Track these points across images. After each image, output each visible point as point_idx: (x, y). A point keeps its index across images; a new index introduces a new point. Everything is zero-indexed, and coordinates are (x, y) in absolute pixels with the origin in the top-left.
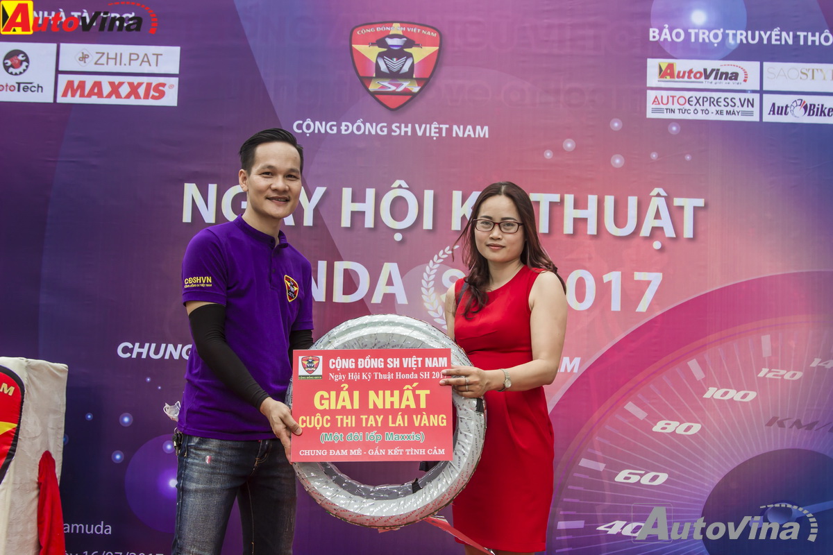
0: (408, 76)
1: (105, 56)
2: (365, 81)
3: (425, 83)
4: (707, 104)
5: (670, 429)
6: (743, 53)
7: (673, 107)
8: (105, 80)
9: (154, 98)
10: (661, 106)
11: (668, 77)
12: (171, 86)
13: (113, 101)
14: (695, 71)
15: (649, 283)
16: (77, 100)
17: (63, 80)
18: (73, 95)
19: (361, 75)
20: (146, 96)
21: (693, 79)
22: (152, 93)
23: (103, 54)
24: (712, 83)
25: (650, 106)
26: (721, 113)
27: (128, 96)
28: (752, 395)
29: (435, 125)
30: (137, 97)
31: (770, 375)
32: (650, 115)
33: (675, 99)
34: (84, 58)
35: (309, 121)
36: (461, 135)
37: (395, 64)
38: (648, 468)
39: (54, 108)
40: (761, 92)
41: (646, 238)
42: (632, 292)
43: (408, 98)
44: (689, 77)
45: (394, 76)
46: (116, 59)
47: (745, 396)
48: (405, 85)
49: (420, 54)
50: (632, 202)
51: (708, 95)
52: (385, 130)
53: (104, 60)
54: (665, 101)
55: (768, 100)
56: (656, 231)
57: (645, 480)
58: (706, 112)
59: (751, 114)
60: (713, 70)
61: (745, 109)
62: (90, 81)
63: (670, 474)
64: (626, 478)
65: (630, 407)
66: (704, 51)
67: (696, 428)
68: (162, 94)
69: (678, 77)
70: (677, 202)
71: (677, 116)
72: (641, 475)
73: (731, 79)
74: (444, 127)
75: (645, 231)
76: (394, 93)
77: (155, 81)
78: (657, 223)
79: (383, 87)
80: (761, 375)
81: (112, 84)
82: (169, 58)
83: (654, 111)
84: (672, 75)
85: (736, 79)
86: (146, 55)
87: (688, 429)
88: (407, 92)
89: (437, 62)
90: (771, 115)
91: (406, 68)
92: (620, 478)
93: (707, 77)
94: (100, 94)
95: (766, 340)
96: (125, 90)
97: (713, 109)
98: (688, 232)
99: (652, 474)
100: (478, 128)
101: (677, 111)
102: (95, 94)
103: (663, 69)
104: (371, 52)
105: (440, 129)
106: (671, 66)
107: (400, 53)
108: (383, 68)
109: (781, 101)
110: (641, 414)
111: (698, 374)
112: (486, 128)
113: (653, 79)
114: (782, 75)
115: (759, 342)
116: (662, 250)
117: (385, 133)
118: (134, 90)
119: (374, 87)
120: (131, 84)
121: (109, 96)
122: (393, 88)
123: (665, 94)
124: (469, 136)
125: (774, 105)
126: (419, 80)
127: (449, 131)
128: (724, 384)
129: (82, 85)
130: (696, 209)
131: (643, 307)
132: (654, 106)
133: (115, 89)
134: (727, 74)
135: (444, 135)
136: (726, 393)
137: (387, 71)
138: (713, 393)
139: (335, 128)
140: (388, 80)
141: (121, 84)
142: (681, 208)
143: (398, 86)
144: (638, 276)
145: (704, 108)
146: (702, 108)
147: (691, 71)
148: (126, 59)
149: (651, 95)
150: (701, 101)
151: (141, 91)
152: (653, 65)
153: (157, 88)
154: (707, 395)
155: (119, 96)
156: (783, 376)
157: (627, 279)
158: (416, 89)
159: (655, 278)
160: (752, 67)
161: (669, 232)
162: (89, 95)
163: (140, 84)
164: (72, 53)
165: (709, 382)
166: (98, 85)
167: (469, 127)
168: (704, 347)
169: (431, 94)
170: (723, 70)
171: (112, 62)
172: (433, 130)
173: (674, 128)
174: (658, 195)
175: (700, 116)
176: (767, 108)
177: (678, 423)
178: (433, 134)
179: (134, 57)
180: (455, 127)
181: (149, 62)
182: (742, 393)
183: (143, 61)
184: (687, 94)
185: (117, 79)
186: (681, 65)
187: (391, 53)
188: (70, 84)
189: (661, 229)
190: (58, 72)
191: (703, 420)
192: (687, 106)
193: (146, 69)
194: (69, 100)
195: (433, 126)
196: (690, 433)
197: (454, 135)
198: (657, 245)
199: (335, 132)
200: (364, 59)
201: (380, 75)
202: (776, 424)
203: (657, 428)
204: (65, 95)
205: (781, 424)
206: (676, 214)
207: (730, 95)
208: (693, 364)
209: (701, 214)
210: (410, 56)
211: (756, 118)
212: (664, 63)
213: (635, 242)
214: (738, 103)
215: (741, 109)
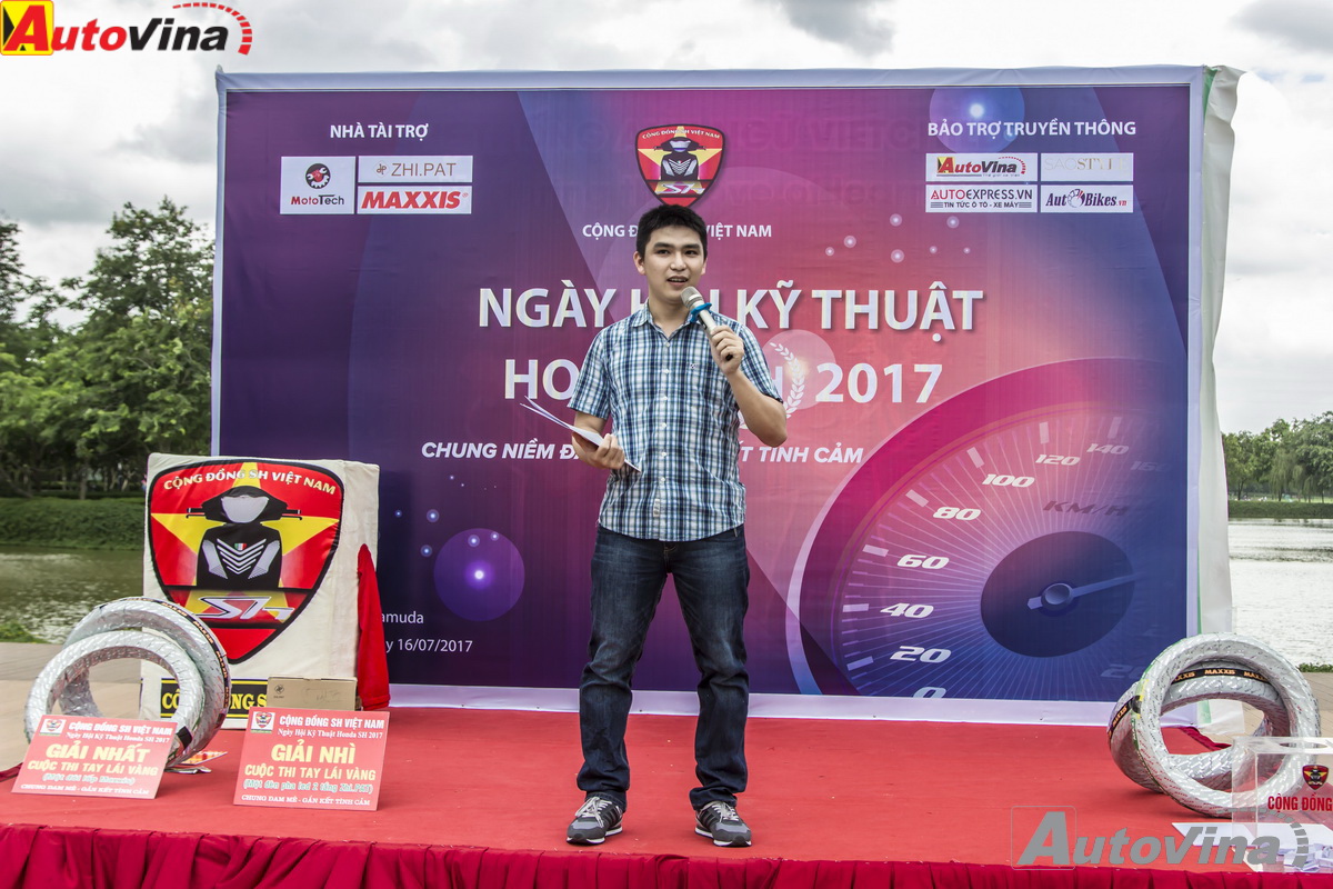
0: (692, 178)
1: (402, 167)
2: (651, 184)
3: (709, 184)
4: (985, 197)
5: (950, 515)
6: (1021, 144)
7: (951, 201)
8: (402, 191)
9: (449, 206)
10: (941, 201)
11: (947, 172)
12: (466, 195)
13: (411, 210)
14: (973, 164)
15: (929, 374)
16: (377, 210)
17: (363, 191)
18: (373, 206)
19: (647, 178)
20: (442, 205)
21: (972, 173)
22: (447, 202)
23: (400, 165)
24: (990, 176)
25: (929, 201)
26: (1000, 205)
27: (424, 206)
28: (1030, 481)
29: (719, 225)
30: (434, 206)
31: (1048, 461)
32: (929, 209)
33: (954, 193)
34: (381, 169)
35: (598, 225)
36: (744, 235)
37: (680, 167)
38: (930, 552)
39: (355, 218)
40: (1039, 183)
41: (925, 331)
42: (913, 384)
43: (694, 199)
44: (968, 171)
45: (679, 178)
46: (413, 169)
47: (1023, 482)
48: (691, 186)
49: (703, 156)
50: (913, 295)
51: (986, 187)
53: (400, 171)
54: (944, 196)
55: (1046, 191)
56: (936, 324)
57: (927, 564)
58: (984, 204)
59: (1029, 205)
60: (991, 163)
61: (1023, 200)
62: (388, 192)
63: (951, 558)
64: (908, 563)
65: (912, 495)
66: (982, 144)
67: (976, 513)
68: (457, 203)
69: (957, 171)
70: (956, 294)
71: (956, 209)
72: (923, 560)
73: (1009, 171)
74: (728, 227)
75: (925, 325)
76: (679, 195)
77: (450, 190)
78: (937, 316)
79: (669, 190)
80: (1039, 461)
81: (409, 194)
82: (462, 167)
83: (933, 205)
84: (951, 171)
85: (1014, 171)
86: (440, 165)
87: (968, 514)
88: (691, 194)
89: (720, 163)
90: (1049, 207)
91: (690, 171)
92: (902, 562)
93: (985, 170)
94: (398, 205)
95: (1044, 427)
96: (421, 200)
97: (991, 202)
98: (967, 324)
99: (933, 559)
100: (762, 227)
101: (956, 205)
102: (393, 205)
103: (942, 163)
104: (656, 156)
105: (725, 230)
106: (949, 161)
107: (684, 156)
108: (669, 170)
109: (1058, 191)
110: (922, 502)
111: (978, 461)
112: (769, 227)
113: (932, 173)
114: (1059, 165)
115: (1037, 429)
116: (941, 342)
118: (430, 198)
119: (660, 190)
120: (427, 194)
121: (406, 206)
122: (678, 190)
123: (943, 188)
124: (753, 235)
125: (1051, 195)
126: (703, 182)
127: (733, 231)
128: (1003, 471)
129: (381, 195)
130: (975, 301)
131: (923, 398)
132: (933, 201)
133: (412, 199)
134: (1005, 166)
135: (728, 235)
136: (1005, 480)
137: (672, 174)
138: (992, 479)
139: (623, 231)
140: (673, 183)
141: (418, 194)
142: (961, 300)
143: (683, 188)
144: (919, 368)
145: (982, 201)
146: (981, 201)
147: (969, 165)
148: (421, 170)
149: (930, 190)
150: (979, 194)
151: (437, 200)
152: (932, 160)
153: (451, 197)
154: (986, 482)
155: (416, 206)
156: (1060, 462)
157: (907, 371)
158: (700, 190)
159: (935, 370)
160: (1030, 159)
161: (949, 325)
162: (388, 206)
163: (435, 194)
164: (370, 165)
165: (988, 469)
166: (395, 195)
167: (753, 227)
168: (982, 435)
169: (715, 195)
170: (1001, 162)
171: (408, 173)
172: (718, 231)
173: (953, 222)
174: (938, 288)
175: (979, 209)
176: (1044, 199)
177: (958, 509)
178: (717, 235)
179: (429, 167)
180: (739, 227)
181: (443, 171)
182: (1020, 479)
183: (437, 171)
184: (966, 188)
185: (413, 190)
186: (959, 159)
187: (676, 156)
188: (369, 195)
189: (940, 321)
190: (357, 184)
191: (983, 506)
192: (966, 200)
193: (441, 178)
194: (369, 210)
195: (718, 227)
196: (969, 518)
197: (738, 235)
198: (936, 337)
199: (623, 235)
200: (652, 164)
201: (666, 178)
202: (1053, 508)
203: (938, 515)
204: (365, 206)
205: (1059, 508)
206: (954, 306)
207: (1008, 187)
208: (973, 453)
209: (980, 306)
210: (694, 158)
211: (1034, 209)
212: (943, 157)
213: (915, 334)
214: (1016, 195)
215: (1019, 200)
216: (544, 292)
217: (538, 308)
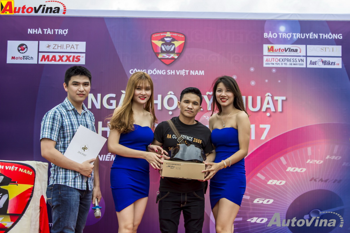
0: (173, 52)
1: (57, 46)
2: (157, 54)
3: (179, 54)
4: (286, 61)
5: (274, 183)
6: (299, 42)
7: (273, 63)
8: (57, 55)
9: (76, 61)
10: (269, 62)
11: (271, 51)
12: (83, 57)
13: (60, 63)
14: (281, 49)
15: (265, 129)
16: (47, 62)
17: (41, 55)
18: (45, 61)
19: (155, 51)
20: (73, 61)
21: (281, 52)
22: (75, 59)
23: (56, 45)
24: (288, 53)
25: (265, 62)
26: (291, 64)
27: (66, 61)
28: (304, 170)
29: (184, 70)
30: (70, 61)
31: (311, 162)
32: (265, 65)
33: (274, 60)
34: (49, 46)
35: (135, 70)
36: (193, 74)
37: (168, 48)
38: (266, 198)
39: (38, 65)
40: (306, 56)
41: (264, 112)
42: (259, 132)
43: (173, 60)
44: (279, 51)
45: (168, 52)
46: (61, 47)
47: (301, 170)
48: (172, 55)
49: (177, 44)
50: (259, 98)
51: (286, 58)
52: (165, 72)
53: (56, 47)
54: (270, 60)
55: (309, 59)
56: (268, 109)
57: (265, 202)
58: (286, 64)
59: (302, 64)
60: (288, 49)
61: (300, 62)
62: (51, 55)
63: (274, 200)
64: (258, 202)
65: (259, 175)
66: (284, 41)
67: (284, 182)
68: (79, 60)
69: (275, 51)
70: (276, 98)
71: (275, 66)
72: (263, 200)
73: (295, 51)
74: (187, 71)
75: (264, 109)
76: (168, 59)
77: (76, 55)
78: (268, 106)
79: (164, 56)
80: (308, 162)
81: (60, 56)
82: (81, 46)
83: (266, 64)
84: (273, 51)
85: (297, 51)
86: (73, 45)
87: (281, 183)
88: (173, 58)
89: (184, 46)
90: (310, 65)
91: (172, 49)
92: (255, 202)
93: (286, 51)
94: (55, 60)
95: (309, 149)
96: (65, 58)
97: (288, 63)
98: (280, 109)
99: (267, 200)
100: (200, 71)
101: (275, 64)
102: (53, 60)
103: (270, 48)
104: (159, 43)
105: (186, 72)
106: (272, 47)
107: (170, 44)
108: (164, 49)
109: (314, 60)
110: (263, 178)
111: (284, 162)
112: (203, 71)
113: (265, 52)
114: (314, 50)
115: (307, 150)
116: (270, 116)
117: (165, 74)
118: (68, 58)
119: (160, 56)
120: (67, 56)
121: (59, 61)
122: (167, 57)
123: (270, 57)
124: (197, 74)
125: (311, 61)
126: (177, 54)
127: (189, 73)
128: (294, 166)
129: (48, 57)
130: (283, 101)
131: (263, 137)
132: (267, 62)
133: (61, 58)
134: (293, 50)
135: (187, 74)
136: (295, 169)
137: (165, 50)
138: (290, 169)
140: (165, 54)
141: (63, 56)
142: (277, 100)
143: (169, 56)
144: (262, 126)
145: (285, 63)
146: (284, 62)
147: (280, 49)
148: (65, 47)
149: (265, 58)
150: (284, 60)
151: (71, 59)
152: (266, 47)
153: (77, 58)
154: (288, 170)
155: (62, 61)
156: (315, 162)
157: (257, 127)
158: (176, 57)
159: (268, 127)
160: (303, 47)
161: (273, 109)
162: (51, 61)
163: (70, 56)
164: (44, 45)
165: (288, 165)
166: (54, 56)
167: (197, 71)
168: (286, 152)
169: (182, 59)
170: (292, 48)
171: (59, 48)
172: (183, 72)
173: (274, 70)
174: (268, 96)
175: (284, 66)
176: (308, 62)
177: (277, 181)
178: (183, 74)
179: (68, 46)
180: (191, 71)
181: (74, 47)
182: (301, 169)
183: (71, 47)
184: (279, 58)
185: (61, 54)
186: (276, 47)
187: (167, 44)
188: (44, 56)
189: (270, 108)
190: (39, 52)
191: (286, 179)
192: (279, 62)
193: (73, 50)
194: (43, 62)
195: (183, 71)
196: (281, 184)
197: (191, 74)
198: (268, 114)
200: (156, 46)
201: (163, 52)
202: (313, 180)
203: (269, 183)
204: (42, 60)
205: (315, 180)
206: (275, 102)
207: (295, 58)
208: (282, 159)
209: (285, 103)
210: (174, 44)
211: (304, 66)
212: (270, 46)
213: (260, 113)
214: (298, 61)
215: (299, 63)
216: (114, 95)
217: (111, 101)
